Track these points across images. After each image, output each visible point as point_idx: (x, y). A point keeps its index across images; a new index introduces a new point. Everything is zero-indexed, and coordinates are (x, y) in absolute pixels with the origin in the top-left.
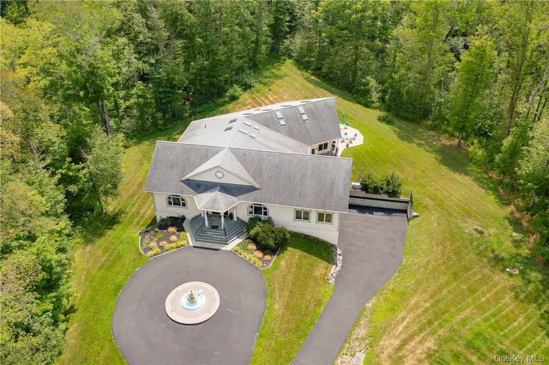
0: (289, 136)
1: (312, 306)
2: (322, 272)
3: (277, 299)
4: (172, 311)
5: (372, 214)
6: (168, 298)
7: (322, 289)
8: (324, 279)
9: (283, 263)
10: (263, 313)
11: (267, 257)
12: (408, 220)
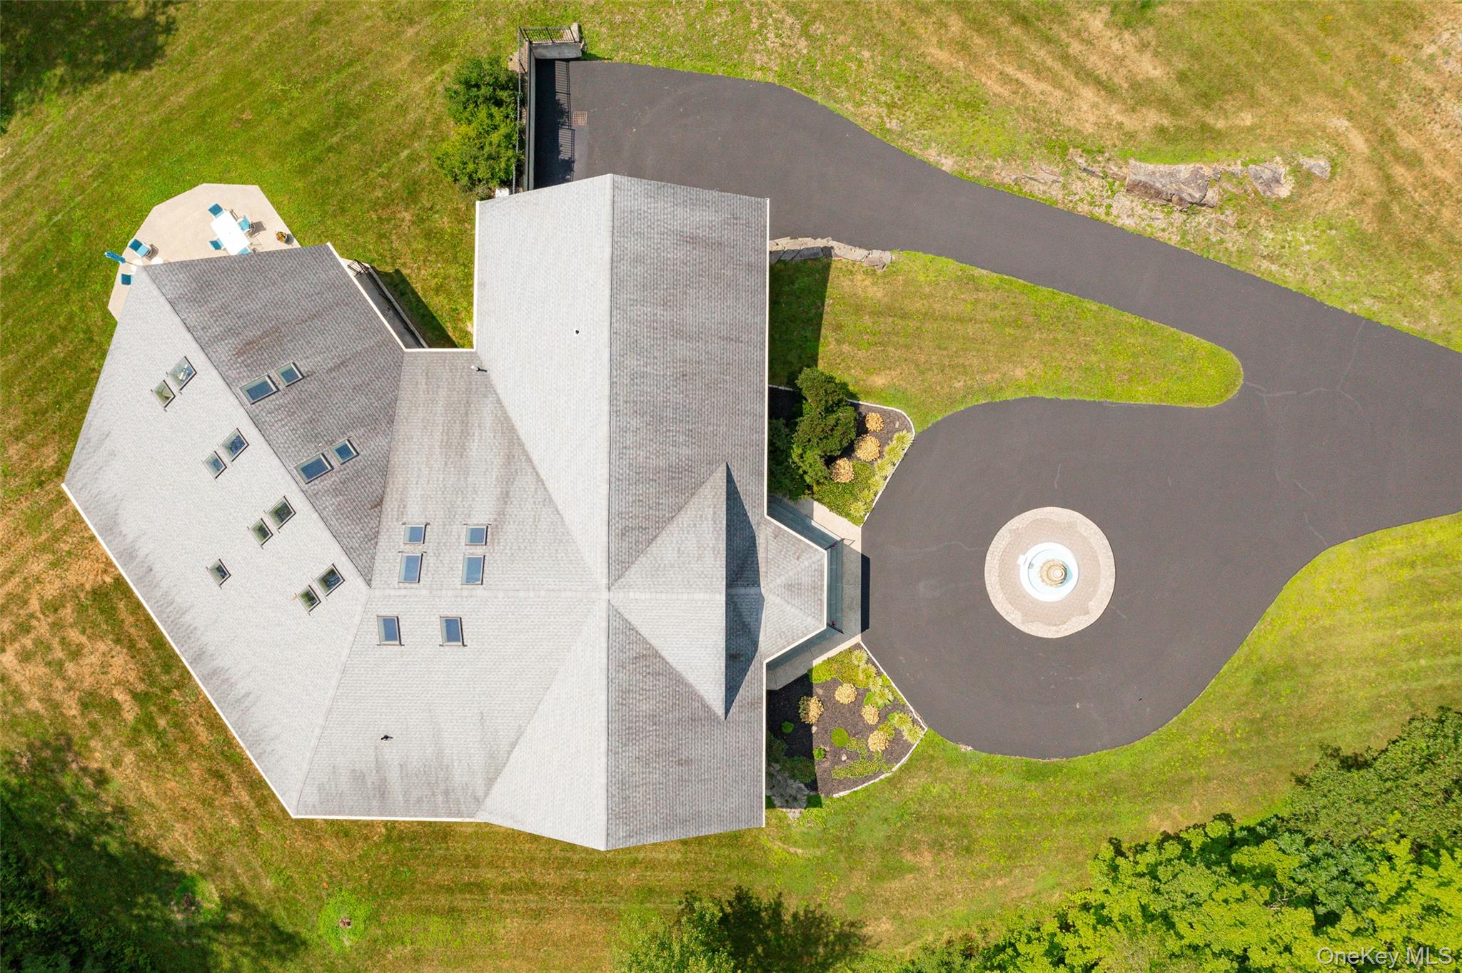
0: (391, 421)
3: (997, 376)
4: (1087, 613)
6: (1050, 636)
9: (879, 381)
11: (873, 423)
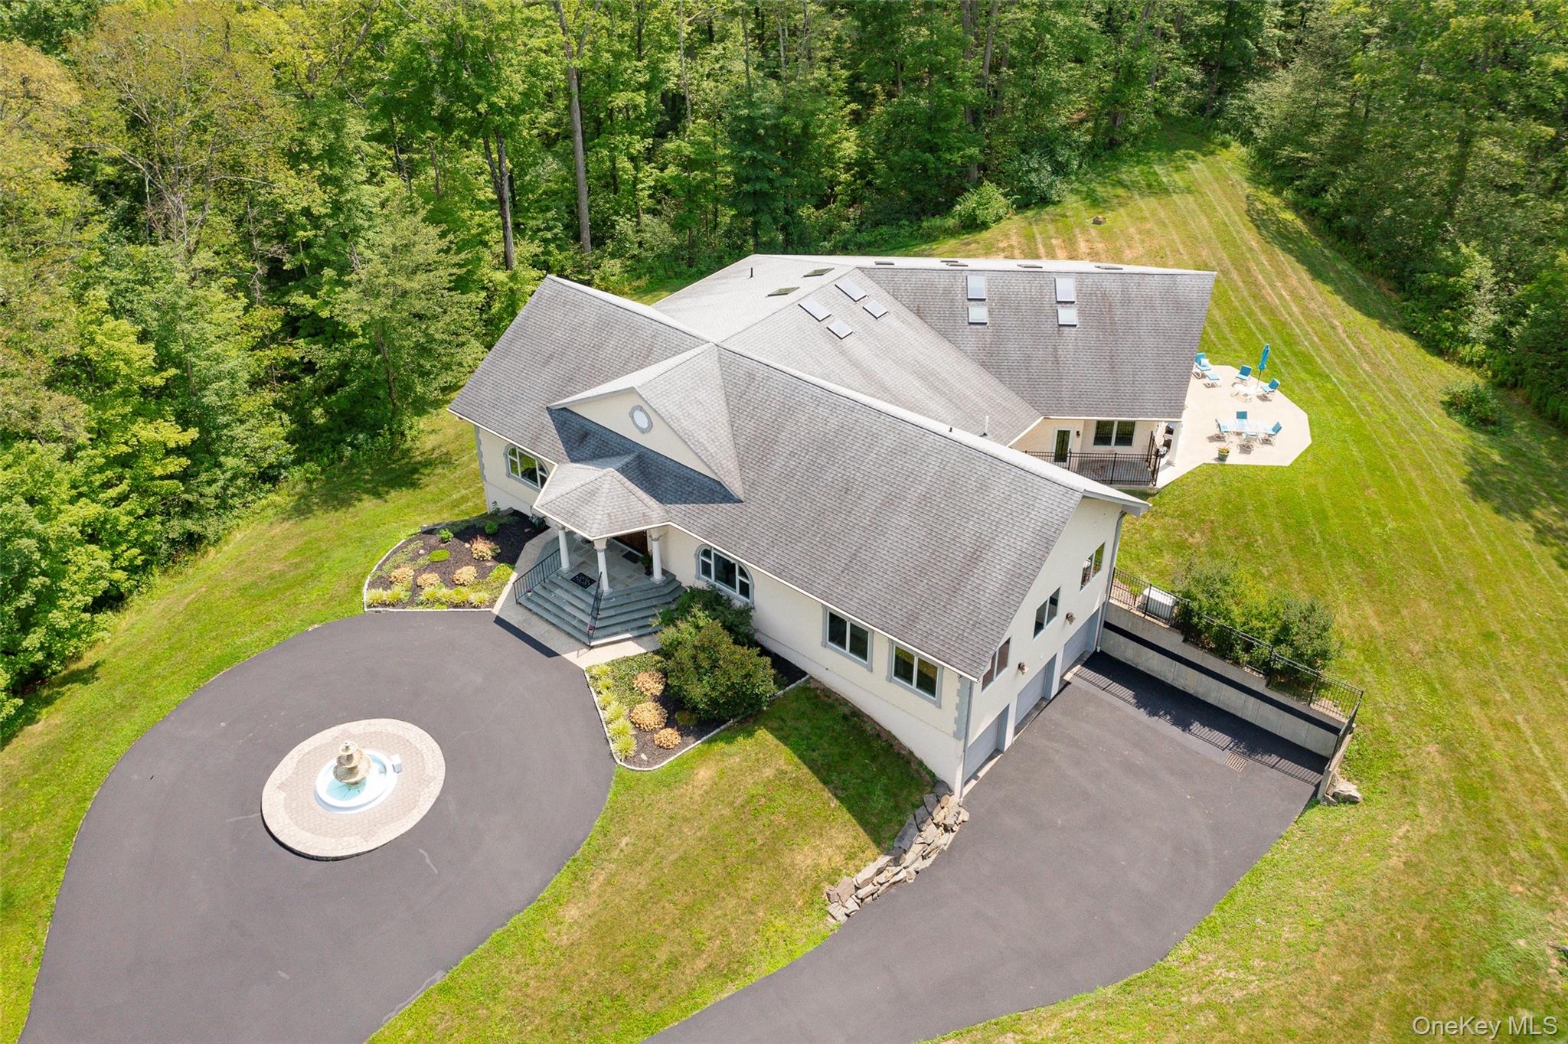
0: (983, 365)
1: (700, 964)
2: (824, 861)
3: (594, 886)
5: (1185, 726)
6: (303, 744)
7: (780, 923)
8: (816, 888)
9: (704, 774)
10: (510, 915)
11: (670, 736)
12: (1313, 801)
